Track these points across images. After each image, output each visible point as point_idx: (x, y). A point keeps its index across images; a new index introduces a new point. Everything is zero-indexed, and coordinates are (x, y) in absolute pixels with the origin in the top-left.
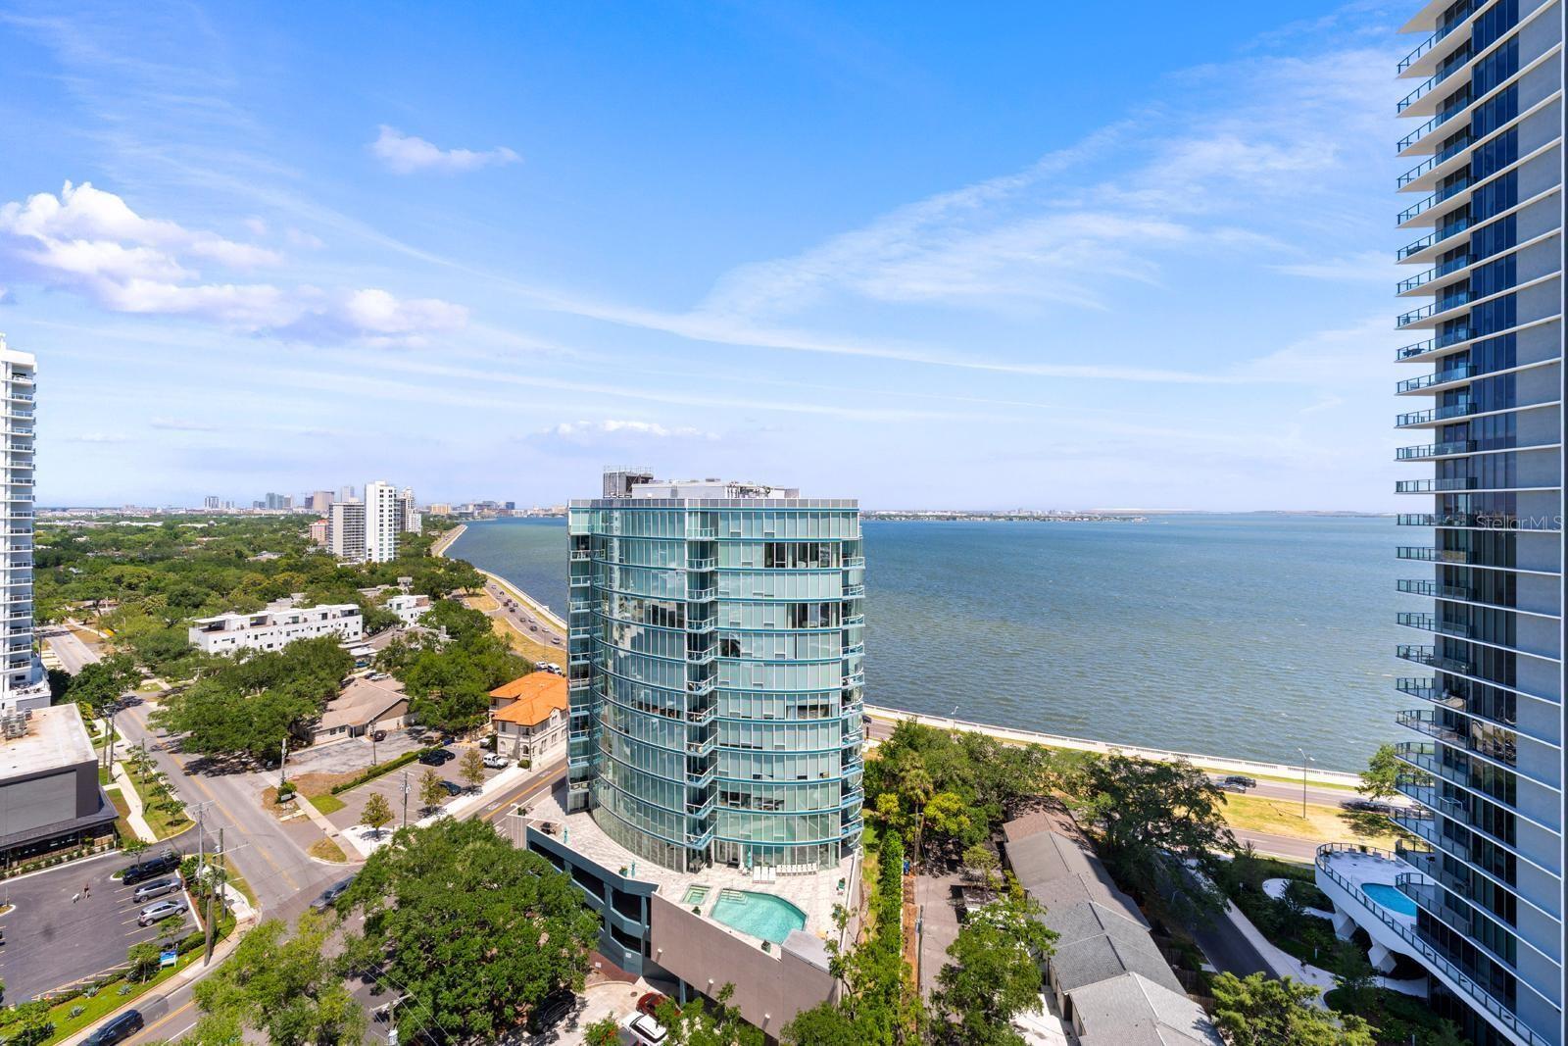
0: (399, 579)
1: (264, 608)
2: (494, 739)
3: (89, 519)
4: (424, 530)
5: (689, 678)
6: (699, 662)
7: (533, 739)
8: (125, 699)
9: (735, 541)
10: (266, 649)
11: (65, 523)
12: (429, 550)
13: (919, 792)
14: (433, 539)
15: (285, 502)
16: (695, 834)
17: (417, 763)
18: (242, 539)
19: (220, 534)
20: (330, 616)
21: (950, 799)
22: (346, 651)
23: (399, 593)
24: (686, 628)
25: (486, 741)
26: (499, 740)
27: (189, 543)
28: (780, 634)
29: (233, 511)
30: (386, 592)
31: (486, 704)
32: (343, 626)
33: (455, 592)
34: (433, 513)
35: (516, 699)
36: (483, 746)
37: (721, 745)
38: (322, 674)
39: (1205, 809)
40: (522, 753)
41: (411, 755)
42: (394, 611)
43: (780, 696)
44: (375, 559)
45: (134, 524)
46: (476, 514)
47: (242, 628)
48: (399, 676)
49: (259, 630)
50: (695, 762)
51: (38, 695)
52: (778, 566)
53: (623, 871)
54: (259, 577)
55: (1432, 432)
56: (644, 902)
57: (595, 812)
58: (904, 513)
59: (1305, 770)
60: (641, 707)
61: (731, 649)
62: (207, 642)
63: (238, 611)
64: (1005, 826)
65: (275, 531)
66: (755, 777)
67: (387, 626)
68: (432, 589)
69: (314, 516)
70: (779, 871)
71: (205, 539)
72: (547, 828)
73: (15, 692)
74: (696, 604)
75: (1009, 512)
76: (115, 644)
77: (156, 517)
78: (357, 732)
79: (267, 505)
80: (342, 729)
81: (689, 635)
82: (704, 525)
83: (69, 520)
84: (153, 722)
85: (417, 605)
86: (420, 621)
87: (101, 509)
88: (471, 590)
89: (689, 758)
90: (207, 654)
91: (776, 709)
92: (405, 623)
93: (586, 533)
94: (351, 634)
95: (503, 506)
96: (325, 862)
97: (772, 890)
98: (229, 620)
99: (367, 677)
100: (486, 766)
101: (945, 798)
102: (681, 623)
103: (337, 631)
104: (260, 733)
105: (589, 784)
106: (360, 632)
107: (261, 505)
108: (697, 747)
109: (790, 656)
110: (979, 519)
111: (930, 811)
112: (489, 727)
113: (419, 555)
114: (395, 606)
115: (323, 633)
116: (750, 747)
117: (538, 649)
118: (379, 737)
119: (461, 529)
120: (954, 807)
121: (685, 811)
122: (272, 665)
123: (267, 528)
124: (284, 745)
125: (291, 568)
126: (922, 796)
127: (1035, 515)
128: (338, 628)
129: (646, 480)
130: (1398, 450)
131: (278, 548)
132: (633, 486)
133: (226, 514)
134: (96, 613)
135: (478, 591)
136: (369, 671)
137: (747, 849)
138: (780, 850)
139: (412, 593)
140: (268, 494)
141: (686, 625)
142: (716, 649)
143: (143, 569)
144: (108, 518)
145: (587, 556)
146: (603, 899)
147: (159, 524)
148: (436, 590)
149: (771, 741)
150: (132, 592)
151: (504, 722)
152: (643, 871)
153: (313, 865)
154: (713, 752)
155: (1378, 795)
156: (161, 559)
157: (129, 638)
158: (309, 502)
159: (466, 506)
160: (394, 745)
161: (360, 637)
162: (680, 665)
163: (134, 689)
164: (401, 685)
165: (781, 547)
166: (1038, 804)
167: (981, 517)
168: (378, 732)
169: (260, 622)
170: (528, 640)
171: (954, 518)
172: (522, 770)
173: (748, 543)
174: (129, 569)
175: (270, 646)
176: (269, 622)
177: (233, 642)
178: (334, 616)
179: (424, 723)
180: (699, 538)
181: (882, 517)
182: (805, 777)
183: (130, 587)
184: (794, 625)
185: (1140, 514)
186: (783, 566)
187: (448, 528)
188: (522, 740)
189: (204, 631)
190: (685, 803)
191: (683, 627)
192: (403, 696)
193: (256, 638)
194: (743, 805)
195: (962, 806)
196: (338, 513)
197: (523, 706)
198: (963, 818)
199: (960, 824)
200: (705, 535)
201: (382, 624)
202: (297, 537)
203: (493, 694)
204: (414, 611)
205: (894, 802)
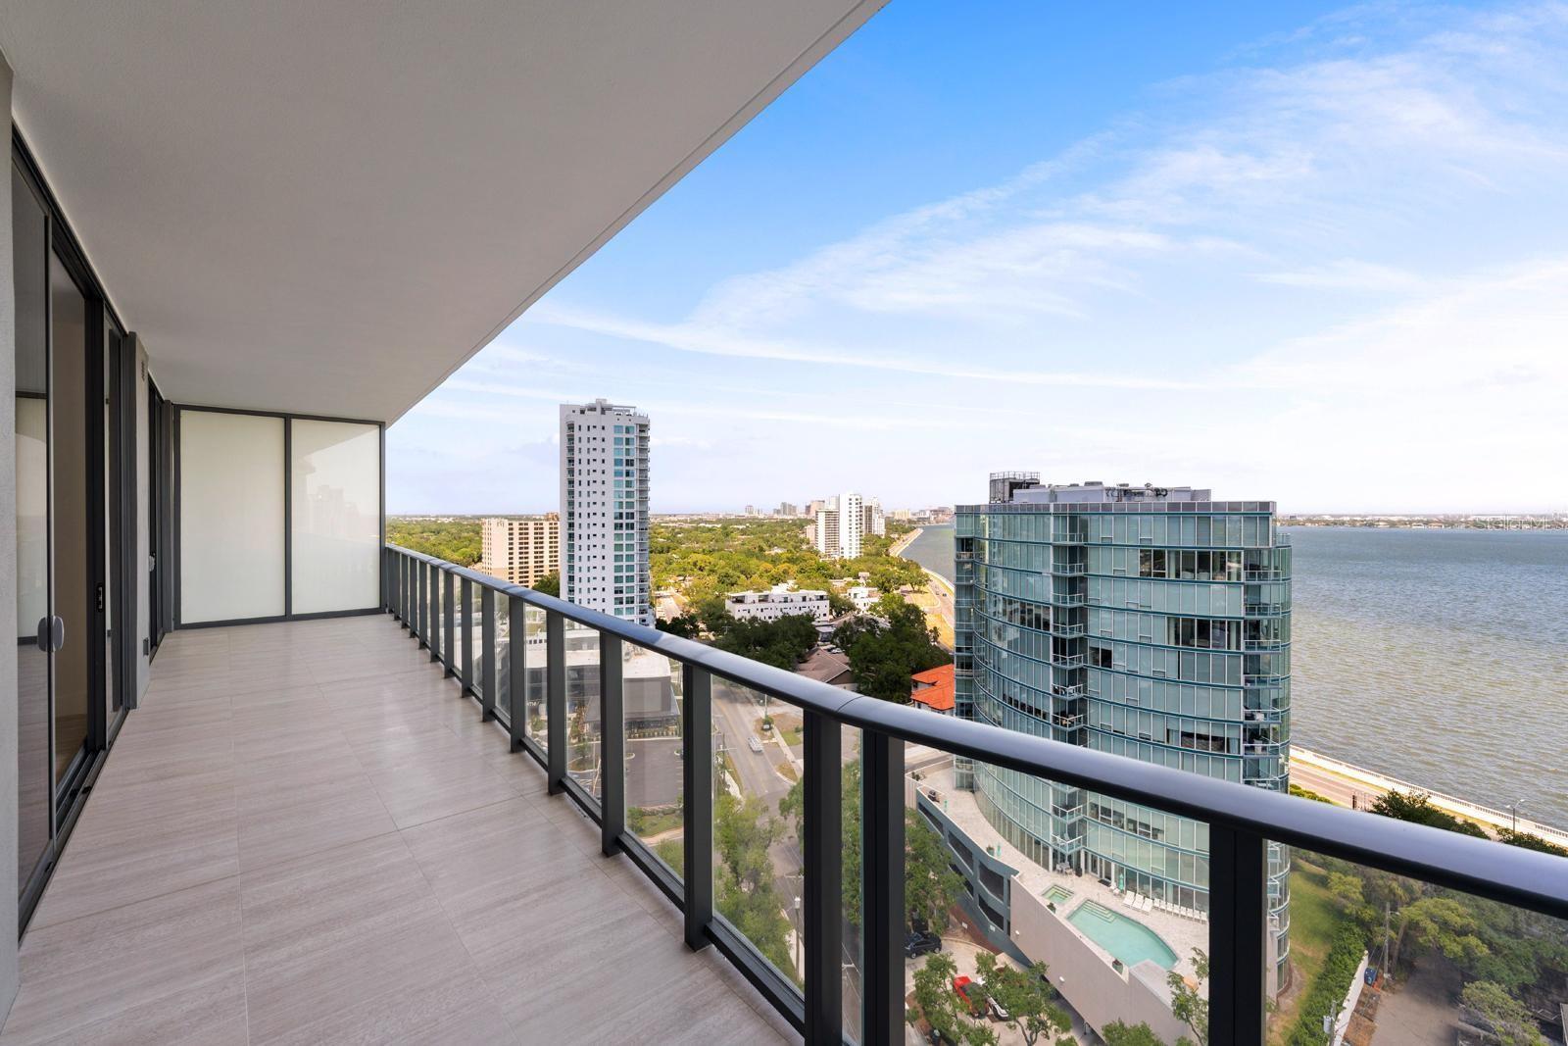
0: (860, 574)
1: (769, 589)
3: (686, 522)
4: (887, 532)
5: (1055, 681)
6: (1066, 666)
9: (1107, 545)
10: (768, 619)
11: (674, 525)
12: (888, 550)
13: (1395, 885)
14: (894, 540)
15: (793, 509)
16: (1063, 837)
18: (764, 537)
19: (752, 533)
20: (807, 599)
22: (814, 627)
23: (858, 585)
24: (1051, 631)
27: (733, 540)
28: (1161, 650)
29: (761, 516)
30: (849, 583)
31: (909, 685)
32: (816, 607)
33: (903, 588)
34: (896, 518)
35: (933, 684)
38: (796, 641)
42: (852, 600)
43: (1159, 715)
44: (846, 556)
45: (707, 525)
46: (932, 518)
47: (755, 602)
48: (847, 654)
49: (763, 605)
52: (1156, 575)
53: (990, 849)
54: (769, 566)
56: (1005, 882)
57: (978, 794)
60: (1011, 703)
61: (1103, 658)
62: (734, 610)
63: (754, 590)
65: (784, 532)
67: (847, 611)
68: (883, 583)
69: (810, 520)
70: (1157, 905)
71: (743, 537)
72: (933, 797)
74: (1062, 608)
76: (689, 606)
77: (719, 521)
79: (782, 511)
81: (1055, 639)
82: (1073, 529)
85: (869, 596)
86: (870, 609)
88: (916, 588)
90: (733, 619)
91: (1153, 730)
92: (859, 610)
93: (969, 535)
94: (822, 615)
96: (786, 779)
97: (1144, 921)
98: (748, 596)
99: (829, 650)
102: (1047, 626)
103: (812, 611)
105: (973, 767)
106: (828, 614)
107: (778, 512)
109: (1172, 674)
113: (878, 554)
114: (852, 596)
115: (803, 611)
119: (918, 533)
121: (1051, 812)
122: (765, 630)
123: (780, 529)
125: (790, 560)
126: (1401, 892)
128: (813, 608)
129: (1026, 484)
131: (784, 545)
132: (1015, 491)
133: (757, 519)
135: (922, 588)
136: (832, 646)
137: (1120, 870)
138: (1158, 884)
139: (868, 585)
140: (783, 504)
141: (1052, 628)
142: (1086, 657)
143: (707, 557)
145: (967, 557)
146: (972, 869)
147: (719, 526)
148: (886, 584)
151: (920, 702)
152: (1008, 855)
153: (778, 779)
156: (718, 550)
158: (808, 508)
159: (924, 511)
161: (827, 617)
162: (1044, 666)
164: (847, 659)
165: (1161, 553)
169: (765, 599)
173: (1120, 548)
174: (700, 556)
175: (770, 617)
176: (770, 600)
177: (749, 612)
178: (810, 600)
180: (1068, 543)
183: (701, 569)
184: (1177, 643)
186: (1163, 575)
187: (906, 532)
189: (734, 602)
190: (1051, 804)
191: (1049, 630)
192: (848, 668)
193: (762, 610)
194: (1115, 823)
195: (1474, 924)
196: (822, 517)
197: (936, 692)
198: (1473, 940)
199: (1466, 949)
200: (1072, 539)
201: (844, 610)
202: (797, 536)
203: (915, 677)
204: (866, 601)
205: (1355, 886)
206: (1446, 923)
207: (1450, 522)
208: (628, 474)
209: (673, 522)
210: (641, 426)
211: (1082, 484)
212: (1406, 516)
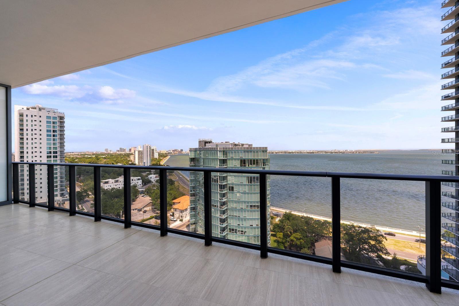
1: (118, 178)
2: (173, 213)
3: (78, 155)
4: (159, 157)
5: (220, 197)
6: (222, 192)
7: (183, 214)
8: (86, 200)
9: (232, 159)
10: (118, 188)
12: (160, 163)
13: (288, 232)
14: (161, 160)
15: (124, 150)
17: (154, 219)
18: (114, 160)
19: (108, 159)
20: (134, 180)
21: (298, 235)
22: (137, 189)
23: (151, 174)
24: (219, 183)
25: (171, 214)
26: (175, 214)
27: (101, 161)
28: (245, 185)
29: (112, 153)
30: (148, 174)
31: (172, 204)
32: (137, 183)
34: (161, 152)
35: (179, 203)
36: (171, 215)
37: (229, 215)
39: (380, 242)
40: (180, 217)
41: (152, 217)
42: (150, 179)
43: (245, 202)
44: (146, 165)
45: (88, 156)
46: (173, 153)
47: (113, 183)
48: (150, 197)
49: (116, 183)
50: (222, 220)
51: (66, 198)
52: (244, 166)
55: (454, 122)
58: (297, 151)
59: (420, 233)
61: (232, 189)
62: (104, 186)
63: (112, 179)
64: (315, 244)
65: (122, 158)
66: (238, 225)
67: (148, 183)
69: (131, 154)
71: (105, 160)
73: (61, 197)
74: (222, 176)
75: (332, 151)
76: (84, 186)
77: (93, 154)
78: (140, 210)
79: (120, 151)
80: (136, 209)
81: (220, 185)
82: (223, 155)
83: (74, 155)
84: (92, 206)
85: (156, 177)
86: (156, 182)
87: (81, 152)
88: (170, 174)
89: (220, 218)
90: (104, 189)
91: (244, 206)
92: (152, 182)
93: (194, 157)
94: (139, 185)
95: (180, 151)
98: (110, 181)
99: (143, 196)
100: (171, 220)
101: (296, 234)
102: (217, 182)
103: (135, 184)
104: (116, 209)
105: (195, 225)
106: (141, 184)
107: (118, 151)
108: (222, 216)
109: (247, 191)
110: (321, 153)
111: (292, 238)
112: (172, 210)
114: (150, 178)
115: (132, 184)
116: (237, 216)
117: (186, 190)
118: (145, 212)
119: (169, 157)
120: (299, 237)
121: (219, 233)
122: (119, 192)
123: (120, 157)
124: (121, 212)
126: (289, 234)
127: (340, 151)
128: (136, 183)
129: (210, 142)
130: (442, 128)
131: (122, 162)
132: (206, 144)
133: (110, 153)
134: (80, 179)
135: (172, 174)
139: (155, 174)
140: (120, 148)
141: (219, 182)
142: (227, 189)
144: (82, 155)
145: (194, 163)
147: (94, 156)
149: (243, 215)
150: (87, 174)
151: (176, 209)
154: (227, 218)
155: (446, 242)
157: (87, 185)
158: (130, 150)
159: (170, 151)
160: (149, 214)
161: (141, 186)
162: (217, 193)
163: (88, 198)
164: (150, 198)
165: (244, 160)
166: (326, 238)
167: (322, 152)
168: (144, 211)
169: (117, 181)
170: (184, 187)
171: (313, 153)
172: (180, 222)
173: (235, 159)
175: (119, 188)
176: (119, 181)
177: (111, 186)
178: (135, 180)
179: (156, 209)
180: (222, 158)
181: (290, 153)
182: (252, 226)
183: (87, 172)
184: (249, 183)
185: (376, 151)
186: (245, 166)
187: (165, 157)
188: (180, 214)
189: (104, 183)
190: (219, 231)
191: (218, 183)
192: (151, 201)
193: (116, 185)
194: (235, 232)
195: (302, 237)
196: (137, 153)
197: (181, 205)
198: (301, 240)
199: (301, 242)
200: (224, 157)
201: (147, 182)
202: (127, 159)
203: (173, 201)
204: (155, 179)
205: (282, 235)
206: (297, 238)
207: (285, 152)
208: (54, 136)
209: (72, 155)
210: (60, 117)
211: (224, 142)
212: (278, 151)
